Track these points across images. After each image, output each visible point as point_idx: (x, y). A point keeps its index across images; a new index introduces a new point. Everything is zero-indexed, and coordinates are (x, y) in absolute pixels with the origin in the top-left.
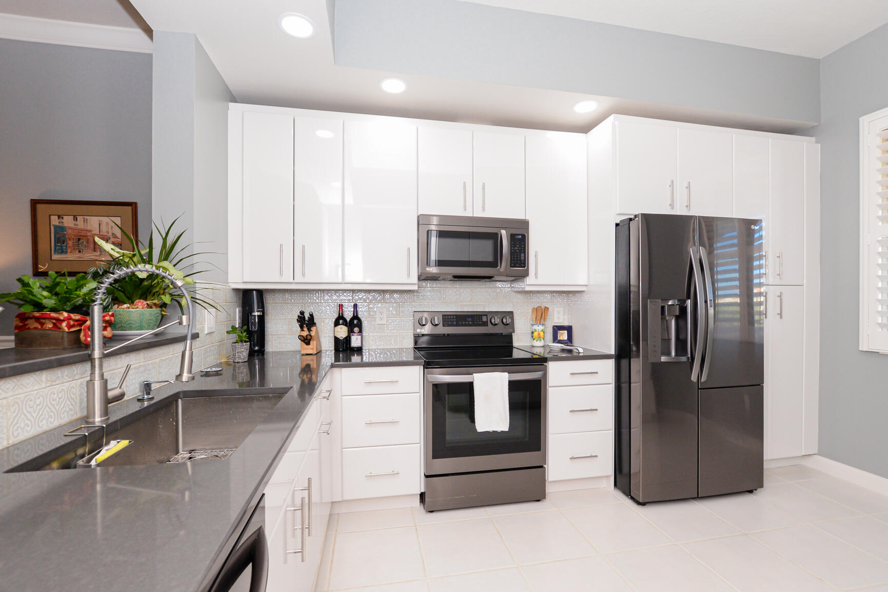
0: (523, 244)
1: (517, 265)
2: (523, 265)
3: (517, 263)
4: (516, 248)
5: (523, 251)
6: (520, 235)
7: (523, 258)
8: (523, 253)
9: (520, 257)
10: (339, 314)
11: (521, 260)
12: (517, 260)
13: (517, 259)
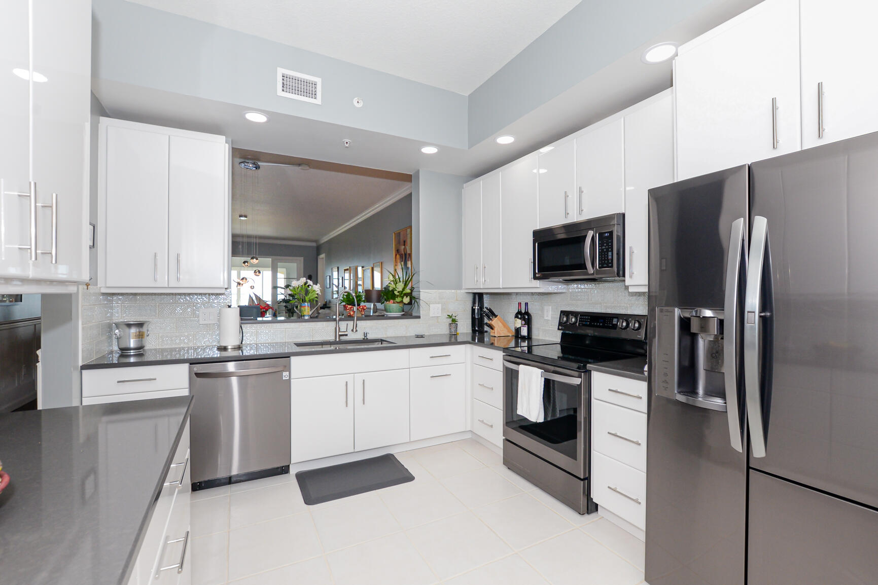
0: (610, 242)
1: (605, 265)
2: (610, 265)
3: (605, 263)
4: (603, 247)
5: (610, 250)
6: (607, 232)
7: (610, 257)
8: (610, 251)
9: (608, 256)
10: (519, 310)
11: (608, 260)
12: (605, 260)
13: (605, 258)
